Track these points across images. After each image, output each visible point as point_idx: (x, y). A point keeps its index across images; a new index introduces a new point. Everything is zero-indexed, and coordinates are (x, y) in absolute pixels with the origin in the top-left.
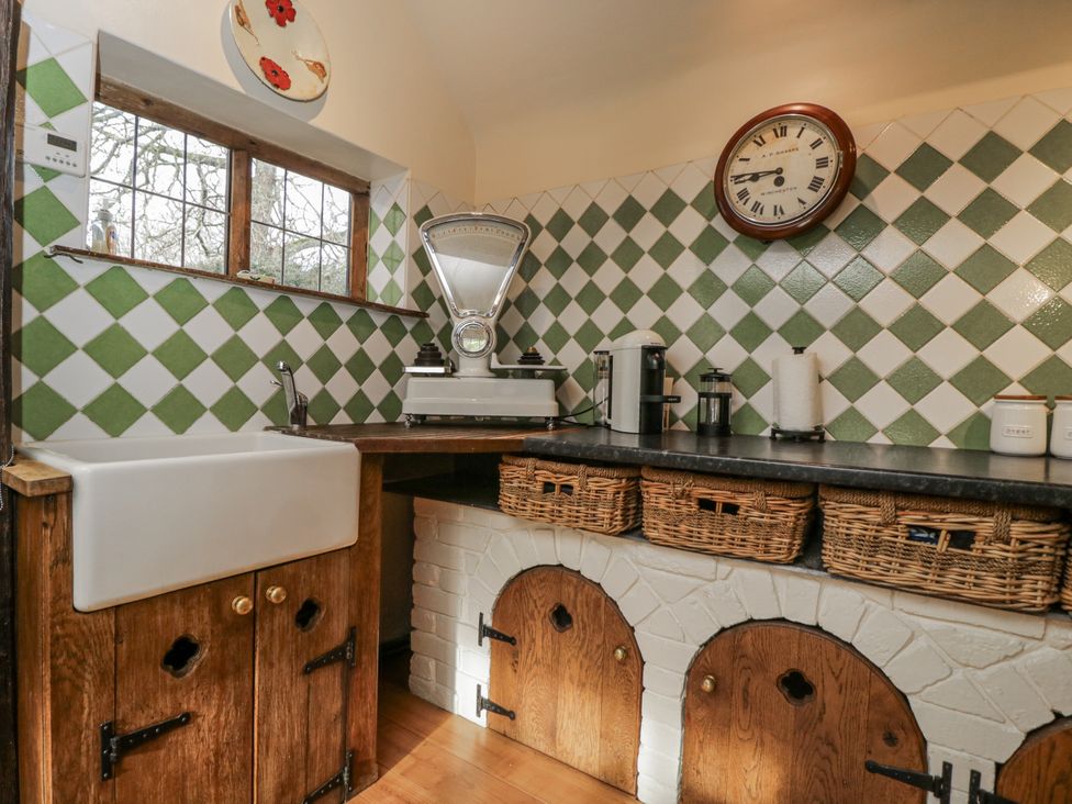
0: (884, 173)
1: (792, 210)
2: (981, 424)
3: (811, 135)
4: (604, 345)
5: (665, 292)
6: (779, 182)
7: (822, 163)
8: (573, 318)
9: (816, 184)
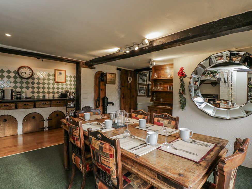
1: (27, 77)
2: (44, 96)
3: (29, 70)
6: (26, 73)
9: (29, 74)
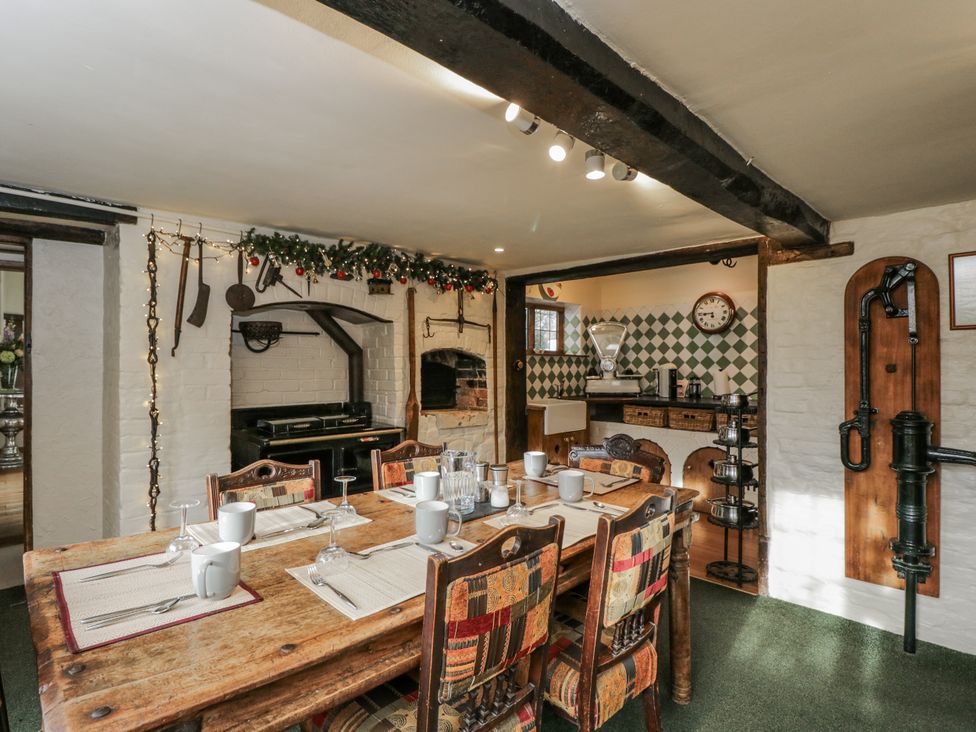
0: (746, 314)
1: (717, 326)
3: (722, 303)
4: (656, 366)
5: (678, 348)
6: (712, 317)
7: (725, 312)
8: (644, 356)
9: (723, 318)
